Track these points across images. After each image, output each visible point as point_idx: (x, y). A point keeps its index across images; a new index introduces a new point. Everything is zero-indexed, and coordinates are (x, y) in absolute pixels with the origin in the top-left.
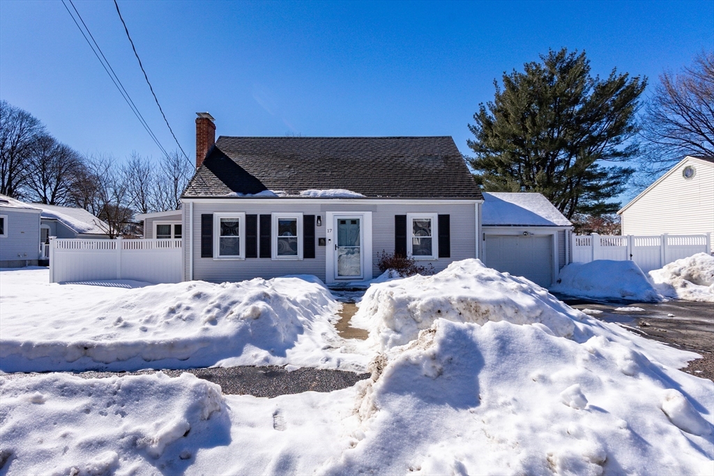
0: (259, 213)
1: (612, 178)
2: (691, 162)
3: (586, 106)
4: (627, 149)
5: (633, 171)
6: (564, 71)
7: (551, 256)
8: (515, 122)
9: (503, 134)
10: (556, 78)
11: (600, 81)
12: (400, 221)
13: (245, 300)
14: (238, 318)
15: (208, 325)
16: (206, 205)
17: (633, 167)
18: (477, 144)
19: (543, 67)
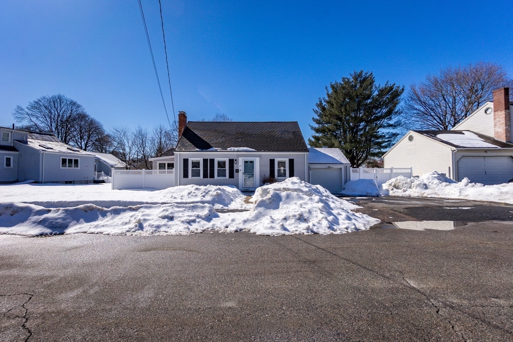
0: (209, 158)
1: (388, 138)
2: (412, 133)
3: (373, 101)
4: (395, 123)
5: (398, 134)
6: (362, 82)
7: (341, 177)
8: (336, 109)
9: (331, 115)
10: (358, 86)
11: (381, 87)
12: (272, 162)
13: (213, 190)
14: (212, 195)
15: (202, 197)
16: (185, 154)
17: (398, 132)
18: (317, 120)
19: (352, 80)
